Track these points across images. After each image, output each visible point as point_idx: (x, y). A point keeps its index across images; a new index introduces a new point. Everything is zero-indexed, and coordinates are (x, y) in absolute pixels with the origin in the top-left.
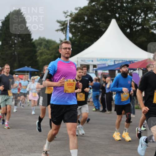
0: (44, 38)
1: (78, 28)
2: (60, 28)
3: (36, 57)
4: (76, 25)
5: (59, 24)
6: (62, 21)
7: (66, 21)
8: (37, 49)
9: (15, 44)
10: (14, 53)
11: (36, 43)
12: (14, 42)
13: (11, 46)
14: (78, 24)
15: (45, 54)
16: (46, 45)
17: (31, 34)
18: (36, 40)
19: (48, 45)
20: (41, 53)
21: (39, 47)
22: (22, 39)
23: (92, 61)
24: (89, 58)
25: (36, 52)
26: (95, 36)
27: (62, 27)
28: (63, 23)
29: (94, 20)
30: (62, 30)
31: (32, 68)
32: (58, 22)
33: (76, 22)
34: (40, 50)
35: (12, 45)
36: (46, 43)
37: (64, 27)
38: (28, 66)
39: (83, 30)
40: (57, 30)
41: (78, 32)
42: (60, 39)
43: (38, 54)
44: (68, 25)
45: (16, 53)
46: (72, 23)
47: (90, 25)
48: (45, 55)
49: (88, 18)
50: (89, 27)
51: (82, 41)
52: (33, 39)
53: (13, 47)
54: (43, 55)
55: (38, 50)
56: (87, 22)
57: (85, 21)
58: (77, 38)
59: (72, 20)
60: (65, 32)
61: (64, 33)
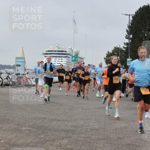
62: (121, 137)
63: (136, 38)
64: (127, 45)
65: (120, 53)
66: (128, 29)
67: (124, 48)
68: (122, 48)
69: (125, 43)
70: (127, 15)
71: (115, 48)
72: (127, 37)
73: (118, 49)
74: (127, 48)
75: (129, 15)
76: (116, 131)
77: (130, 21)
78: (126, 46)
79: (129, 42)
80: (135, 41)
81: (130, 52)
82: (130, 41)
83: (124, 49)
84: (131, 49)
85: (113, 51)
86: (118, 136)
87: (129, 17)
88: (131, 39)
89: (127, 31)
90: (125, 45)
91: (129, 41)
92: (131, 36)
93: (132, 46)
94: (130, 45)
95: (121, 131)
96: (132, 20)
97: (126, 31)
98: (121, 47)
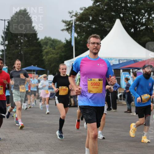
0: (49, 37)
1: (83, 27)
2: (65, 28)
3: (42, 56)
4: (81, 25)
5: (64, 24)
6: (67, 21)
7: (71, 21)
8: (43, 48)
9: (21, 43)
10: (20, 52)
11: (41, 43)
12: (21, 41)
13: (17, 46)
14: (83, 24)
15: (51, 53)
16: (52, 45)
17: (37, 34)
18: (42, 40)
19: (54, 44)
20: (47, 53)
21: (45, 46)
22: (28, 38)
25: (41, 51)
27: (68, 27)
28: (68, 23)
29: (99, 20)
30: (67, 30)
31: (38, 67)
32: (64, 22)
33: (81, 22)
34: (46, 49)
35: (19, 44)
36: (52, 43)
37: (69, 27)
38: (34, 65)
39: (88, 30)
40: (63, 30)
41: (83, 32)
42: (65, 39)
43: (44, 53)
44: (73, 24)
45: (22, 52)
46: (77, 23)
47: (95, 25)
48: (51, 54)
49: (93, 18)
50: (94, 27)
52: (39, 39)
53: (19, 47)
54: (49, 55)
55: (44, 50)
56: (92, 22)
57: (90, 21)
58: (82, 38)
59: (77, 20)
60: (70, 32)
64: (2, 52)
66: (3, 35)
70: (2, 20)
72: (2, 43)
74: (2, 56)
75: (5, 20)
77: (6, 27)
79: (4, 49)
80: (10, 48)
81: (6, 60)
82: (6, 48)
84: (6, 56)
87: (5, 22)
88: (6, 45)
89: (2, 37)
92: (7, 42)
93: (8, 53)
94: (6, 52)
96: (7, 25)
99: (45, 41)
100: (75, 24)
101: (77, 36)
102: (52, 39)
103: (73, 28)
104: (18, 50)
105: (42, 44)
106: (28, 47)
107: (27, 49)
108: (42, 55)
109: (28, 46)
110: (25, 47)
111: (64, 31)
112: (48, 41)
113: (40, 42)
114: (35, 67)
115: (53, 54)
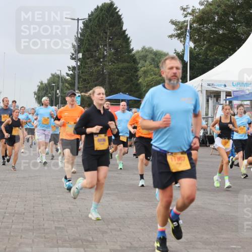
0: (150, 48)
1: (204, 33)
2: (175, 33)
3: (137, 78)
4: (200, 28)
5: (174, 27)
6: (179, 22)
7: (185, 22)
8: (139, 65)
9: (104, 57)
10: (103, 71)
11: (137, 56)
12: (104, 53)
13: (98, 60)
14: (203, 27)
15: (152, 73)
16: (153, 60)
17: (130, 42)
18: (138, 52)
19: (156, 59)
20: (145, 72)
21: (142, 62)
22: (116, 49)
23: (225, 86)
24: (220, 81)
25: (136, 70)
26: (230, 47)
27: (179, 32)
28: (180, 25)
29: (229, 21)
30: (179, 36)
31: (130, 95)
32: (173, 22)
33: (200, 25)
34: (143, 66)
35: (100, 59)
36: (154, 57)
37: (181, 31)
38: (124, 92)
39: (212, 36)
40: (171, 36)
41: (204, 40)
42: (175, 50)
43: (140, 73)
44: (188, 28)
45: (105, 71)
46: (195, 25)
47: (223, 29)
48: (151, 75)
49: (220, 18)
50: (221, 32)
51: (210, 53)
52: (133, 50)
53: (101, 62)
54: (149, 75)
55: (141, 68)
56: (219, 24)
57: (215, 23)
58: (202, 49)
59: (194, 22)
60: (182, 39)
61: (181, 41)
62: (62, 226)
63: (88, 59)
64: (72, 70)
65: (60, 84)
66: (75, 44)
67: (68, 75)
68: (65, 75)
69: (69, 68)
70: (74, 19)
71: (53, 75)
72: (74, 57)
73: (58, 77)
74: (73, 76)
75: (78, 20)
76: (53, 216)
77: (80, 30)
78: (71, 72)
79: (76, 66)
80: (86, 63)
81: (79, 83)
82: (79, 64)
83: (68, 78)
84: (79, 77)
85: (48, 80)
86: (56, 224)
87: (78, 22)
88: (79, 60)
89: (74, 46)
90: (69, 71)
91: (77, 64)
92: (80, 55)
93: (82, 72)
94: (79, 70)
95: (63, 216)
96: (82, 28)
97: (72, 46)
98: (62, 75)
99: (142, 54)
100: (191, 27)
101: (194, 47)
102: (155, 50)
103: (188, 34)
104: (99, 68)
105: (137, 58)
106: (114, 62)
107: (114, 66)
108: (137, 76)
109: (116, 62)
110: (110, 64)
111: (173, 38)
112: (147, 53)
113: (134, 55)
114: (125, 95)
115: (155, 74)
